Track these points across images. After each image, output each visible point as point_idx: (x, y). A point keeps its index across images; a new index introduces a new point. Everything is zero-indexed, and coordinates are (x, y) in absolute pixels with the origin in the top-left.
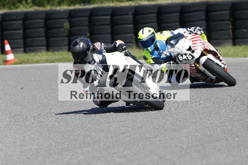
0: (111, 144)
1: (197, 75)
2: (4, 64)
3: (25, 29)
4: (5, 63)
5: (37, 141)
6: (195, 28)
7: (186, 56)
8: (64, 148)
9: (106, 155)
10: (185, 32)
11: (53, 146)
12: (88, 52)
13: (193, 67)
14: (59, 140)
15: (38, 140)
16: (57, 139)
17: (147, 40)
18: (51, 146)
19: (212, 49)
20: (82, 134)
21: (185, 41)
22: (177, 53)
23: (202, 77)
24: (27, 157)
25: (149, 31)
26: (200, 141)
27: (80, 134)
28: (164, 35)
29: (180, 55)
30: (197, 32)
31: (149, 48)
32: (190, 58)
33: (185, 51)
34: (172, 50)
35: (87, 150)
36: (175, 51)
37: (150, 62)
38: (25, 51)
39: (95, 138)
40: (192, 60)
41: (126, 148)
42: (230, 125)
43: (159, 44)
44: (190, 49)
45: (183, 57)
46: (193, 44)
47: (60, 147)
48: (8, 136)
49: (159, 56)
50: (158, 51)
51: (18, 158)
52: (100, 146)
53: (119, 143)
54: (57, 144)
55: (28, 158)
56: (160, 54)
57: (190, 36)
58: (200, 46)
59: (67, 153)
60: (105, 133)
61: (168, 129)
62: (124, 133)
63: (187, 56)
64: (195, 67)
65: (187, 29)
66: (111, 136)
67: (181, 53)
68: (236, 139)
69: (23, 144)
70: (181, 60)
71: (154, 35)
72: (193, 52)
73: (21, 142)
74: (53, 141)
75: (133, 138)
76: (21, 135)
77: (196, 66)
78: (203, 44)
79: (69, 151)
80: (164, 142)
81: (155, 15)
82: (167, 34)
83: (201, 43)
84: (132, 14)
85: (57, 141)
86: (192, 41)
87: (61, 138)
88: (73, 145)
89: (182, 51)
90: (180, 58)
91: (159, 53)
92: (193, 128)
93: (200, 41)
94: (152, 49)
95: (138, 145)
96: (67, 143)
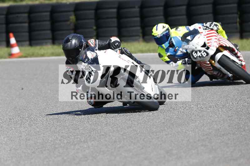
0: (117, 139)
1: (213, 72)
2: (10, 58)
3: (30, 22)
4: (10, 56)
5: (42, 135)
6: (211, 24)
7: (200, 53)
8: (70, 142)
9: (112, 149)
10: (200, 28)
11: (59, 140)
12: (80, 50)
13: (208, 64)
14: (64, 134)
15: (44, 134)
16: (62, 133)
17: (161, 37)
18: (56, 140)
19: (228, 46)
20: (87, 129)
21: (199, 38)
22: (191, 50)
23: (219, 75)
24: (32, 151)
25: (164, 27)
26: (206, 135)
27: (86, 128)
28: (180, 31)
29: (194, 52)
30: (213, 28)
31: (163, 45)
32: (204, 54)
33: (199, 48)
34: (186, 47)
35: (92, 144)
36: (189, 48)
37: (165, 59)
38: (31, 45)
39: (101, 132)
40: (206, 57)
41: (132, 142)
42: (237, 119)
43: (174, 40)
44: (204, 45)
45: (197, 54)
46: (208, 40)
47: (65, 141)
48: (13, 130)
49: (175, 53)
50: (173, 48)
51: (23, 152)
52: (106, 141)
53: (125, 137)
54: (62, 138)
55: (33, 153)
56: (176, 51)
57: (205, 32)
58: (215, 42)
59: (72, 147)
60: (112, 127)
61: (175, 123)
62: (130, 127)
63: (202, 52)
64: (210, 65)
65: (202, 24)
66: (117, 130)
67: (196, 50)
68: (243, 133)
69: (28, 138)
70: (195, 57)
71: (169, 32)
72: (208, 48)
73: (26, 136)
74: (59, 135)
75: (139, 132)
76: (26, 129)
77: (211, 63)
78: (219, 40)
79: (75, 145)
80: (170, 136)
81: (162, 8)
82: (183, 30)
83: (216, 39)
84: (139, 7)
85: (62, 135)
86: (207, 37)
87: (66, 132)
88: (79, 139)
89: (196, 48)
90: (194, 55)
91: (174, 50)
92: (200, 122)
93: (216, 37)
94: (167, 46)
95: (144, 139)
96: (73, 137)
